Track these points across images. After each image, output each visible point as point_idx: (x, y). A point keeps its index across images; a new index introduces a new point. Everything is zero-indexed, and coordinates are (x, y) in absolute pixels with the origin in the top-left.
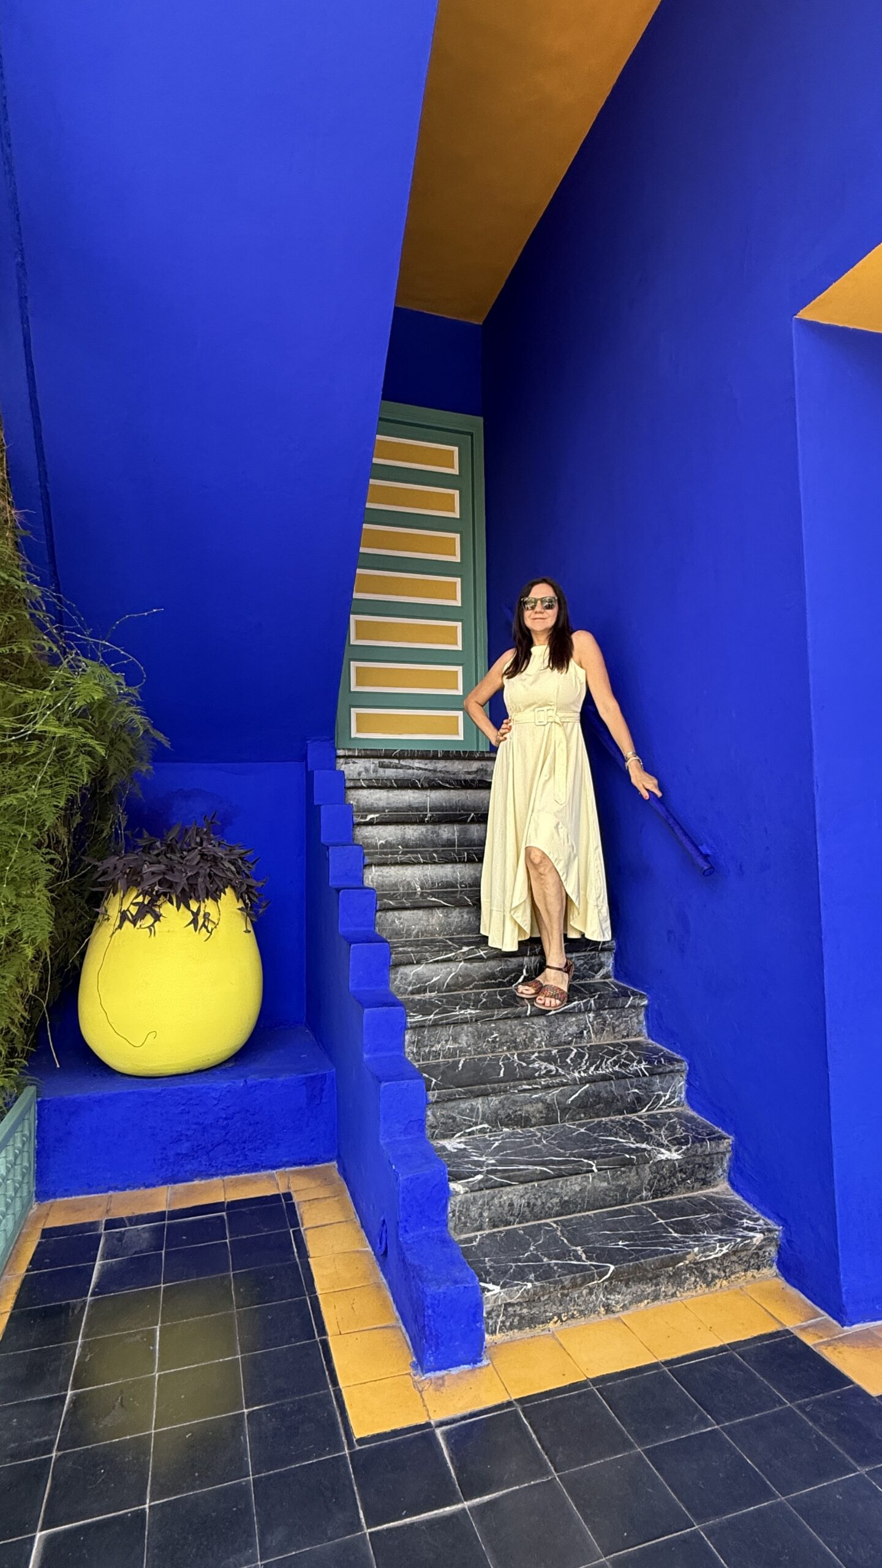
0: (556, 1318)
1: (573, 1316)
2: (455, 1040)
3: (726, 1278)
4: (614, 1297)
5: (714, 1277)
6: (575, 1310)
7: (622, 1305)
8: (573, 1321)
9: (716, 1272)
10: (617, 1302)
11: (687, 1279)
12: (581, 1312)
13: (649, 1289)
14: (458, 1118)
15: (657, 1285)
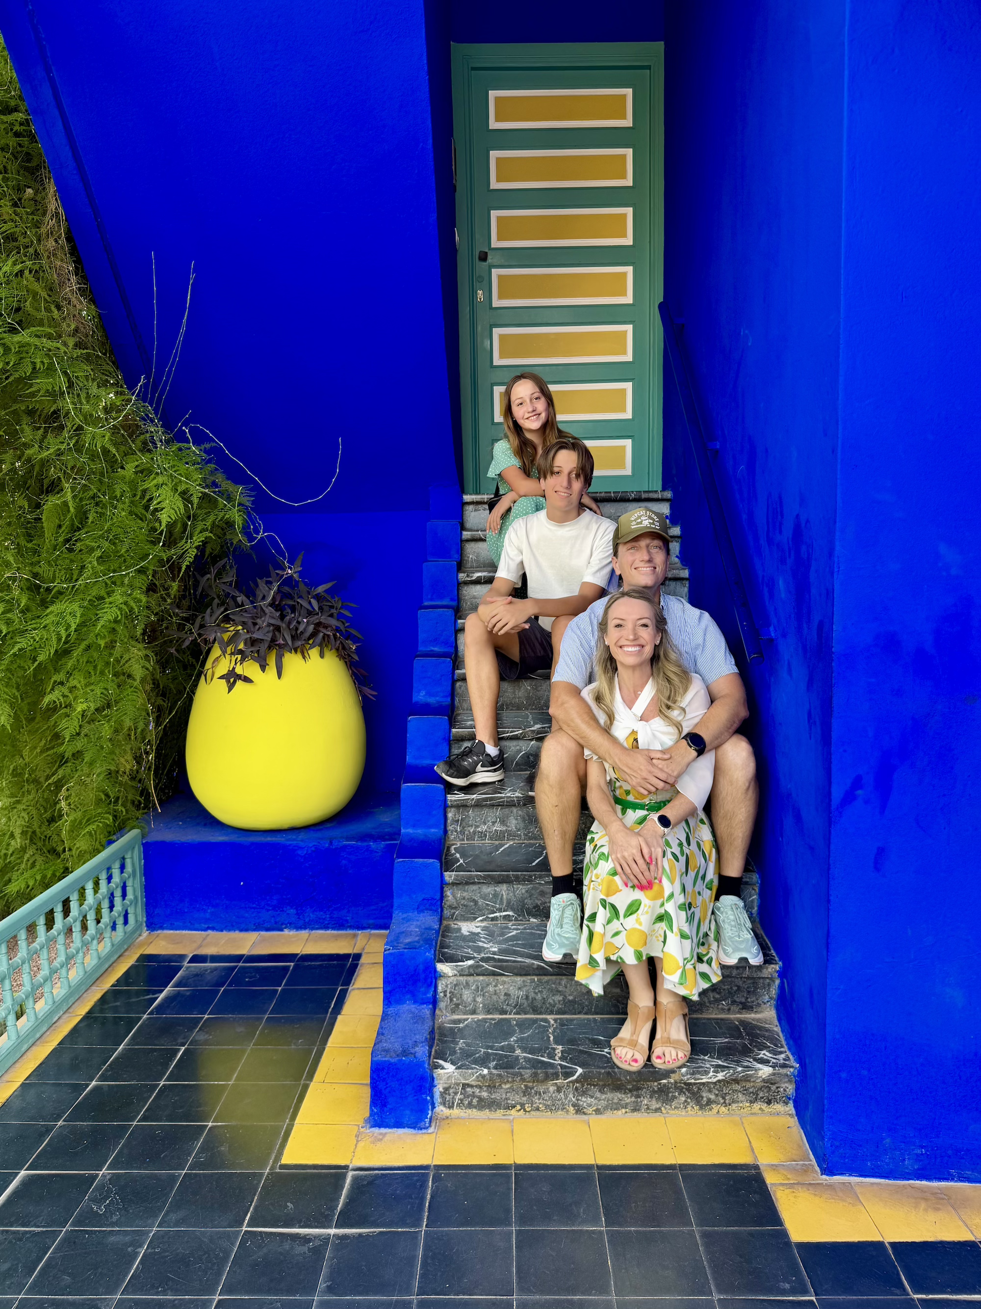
0: (518, 1107)
1: (538, 1109)
2: (503, 822)
3: (725, 1104)
4: (585, 1101)
5: (709, 1102)
6: (540, 1103)
7: (594, 1108)
8: (538, 1113)
9: (712, 1097)
10: (590, 1105)
11: (675, 1097)
12: (547, 1106)
13: (628, 1099)
14: (481, 901)
15: (638, 1096)
